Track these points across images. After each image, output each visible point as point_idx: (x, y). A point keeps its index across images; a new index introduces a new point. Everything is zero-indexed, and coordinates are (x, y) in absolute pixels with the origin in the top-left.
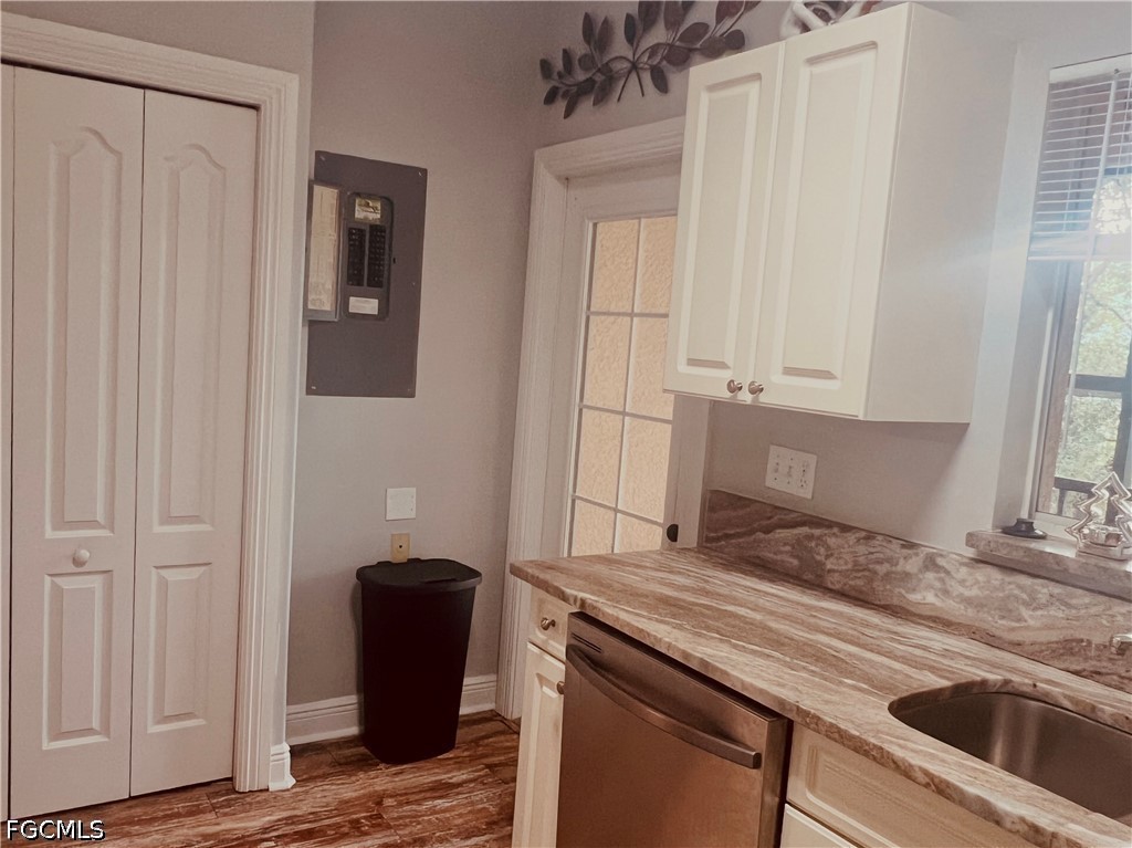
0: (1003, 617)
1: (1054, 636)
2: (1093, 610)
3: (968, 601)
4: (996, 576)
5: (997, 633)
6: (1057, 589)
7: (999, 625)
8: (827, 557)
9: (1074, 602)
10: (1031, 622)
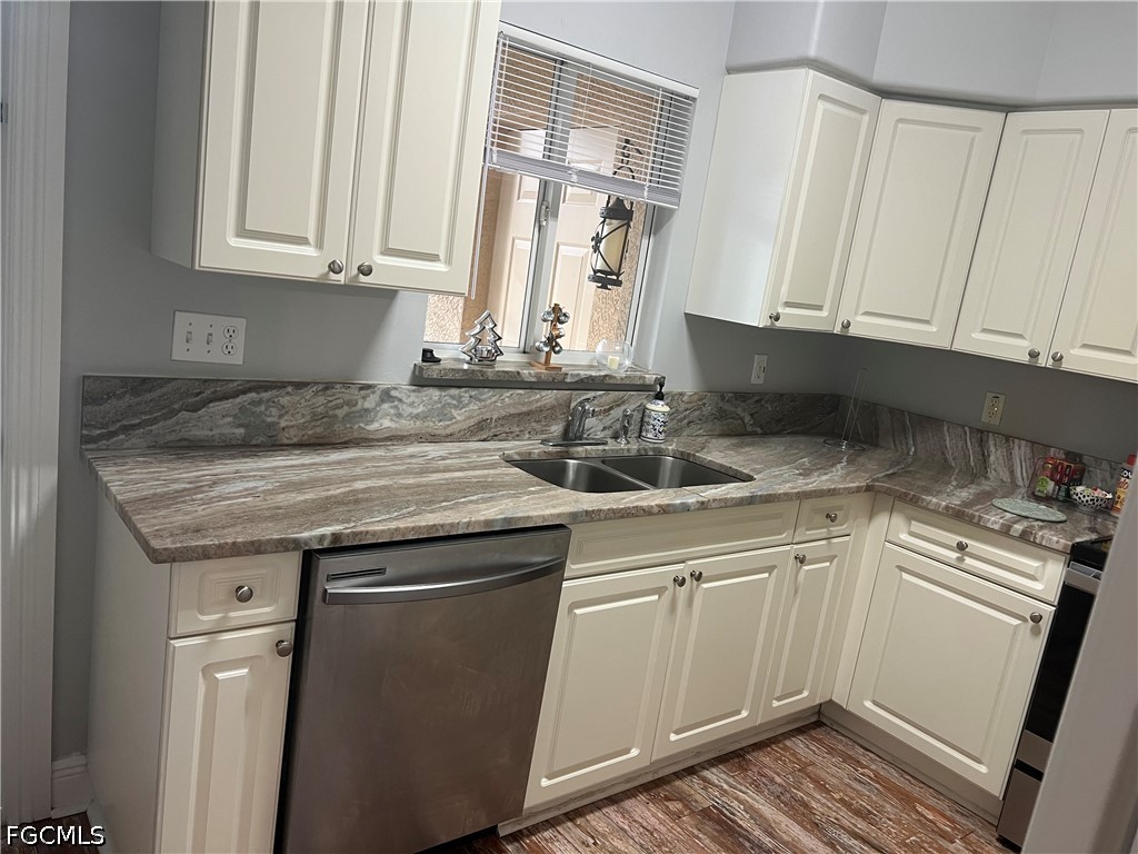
0: (440, 421)
1: (472, 422)
2: (494, 399)
3: (416, 417)
4: (435, 393)
5: (437, 432)
6: (473, 392)
7: (437, 426)
8: (281, 416)
9: (483, 397)
10: (459, 418)
